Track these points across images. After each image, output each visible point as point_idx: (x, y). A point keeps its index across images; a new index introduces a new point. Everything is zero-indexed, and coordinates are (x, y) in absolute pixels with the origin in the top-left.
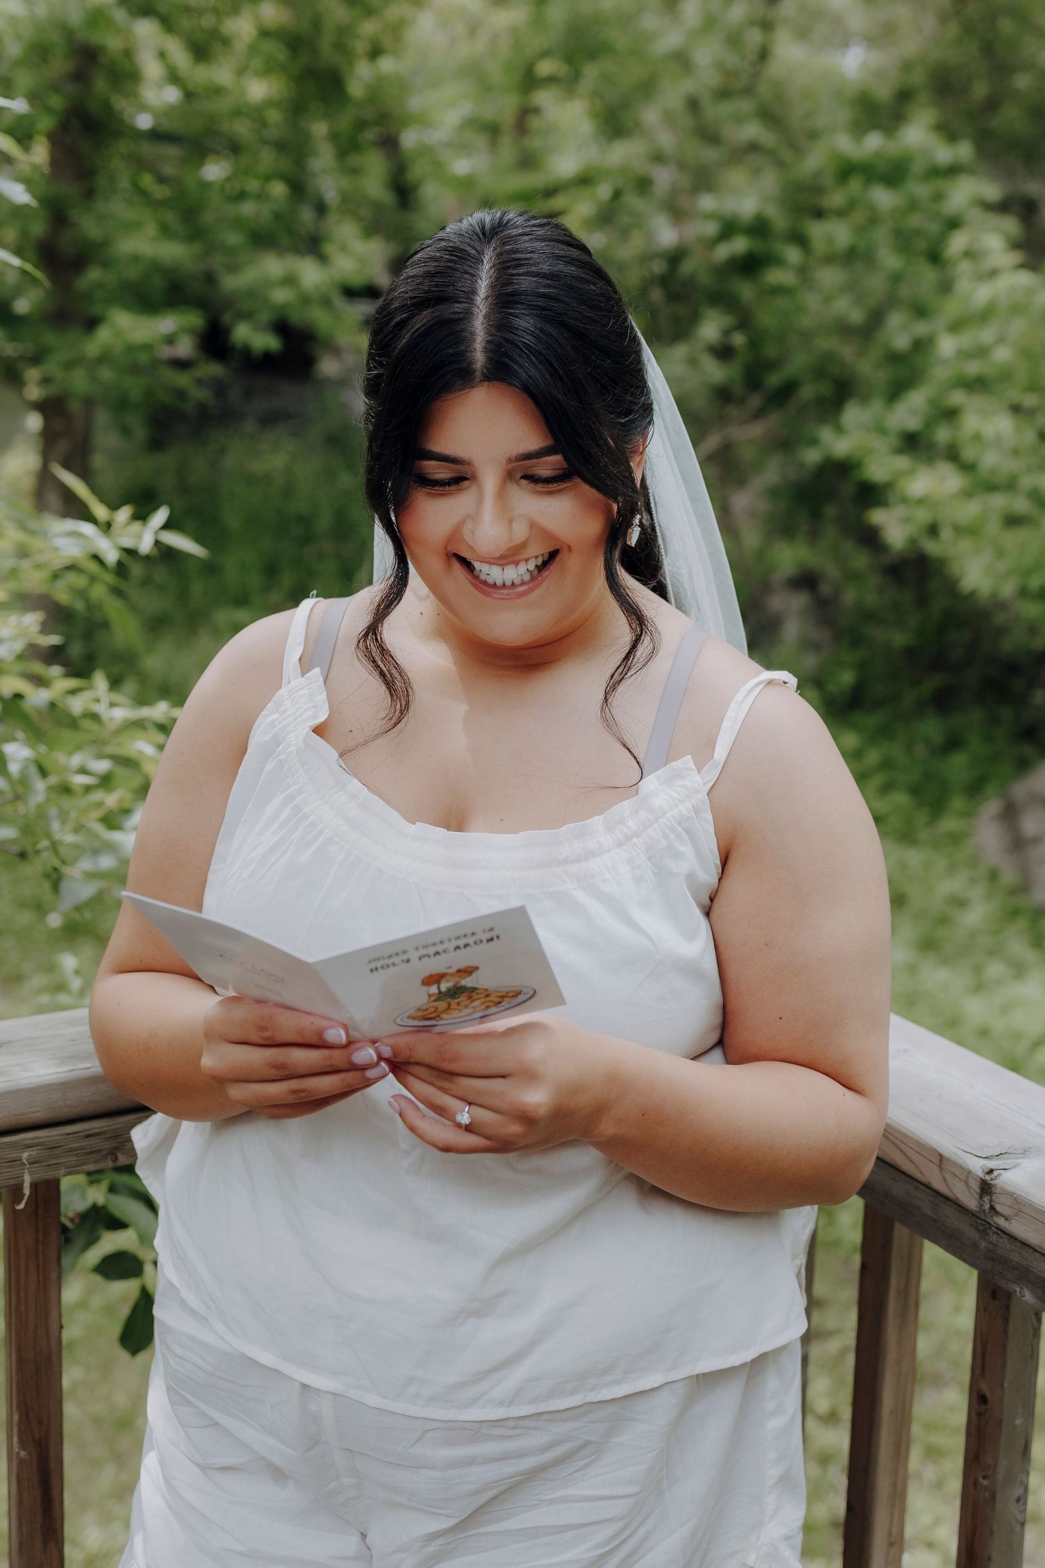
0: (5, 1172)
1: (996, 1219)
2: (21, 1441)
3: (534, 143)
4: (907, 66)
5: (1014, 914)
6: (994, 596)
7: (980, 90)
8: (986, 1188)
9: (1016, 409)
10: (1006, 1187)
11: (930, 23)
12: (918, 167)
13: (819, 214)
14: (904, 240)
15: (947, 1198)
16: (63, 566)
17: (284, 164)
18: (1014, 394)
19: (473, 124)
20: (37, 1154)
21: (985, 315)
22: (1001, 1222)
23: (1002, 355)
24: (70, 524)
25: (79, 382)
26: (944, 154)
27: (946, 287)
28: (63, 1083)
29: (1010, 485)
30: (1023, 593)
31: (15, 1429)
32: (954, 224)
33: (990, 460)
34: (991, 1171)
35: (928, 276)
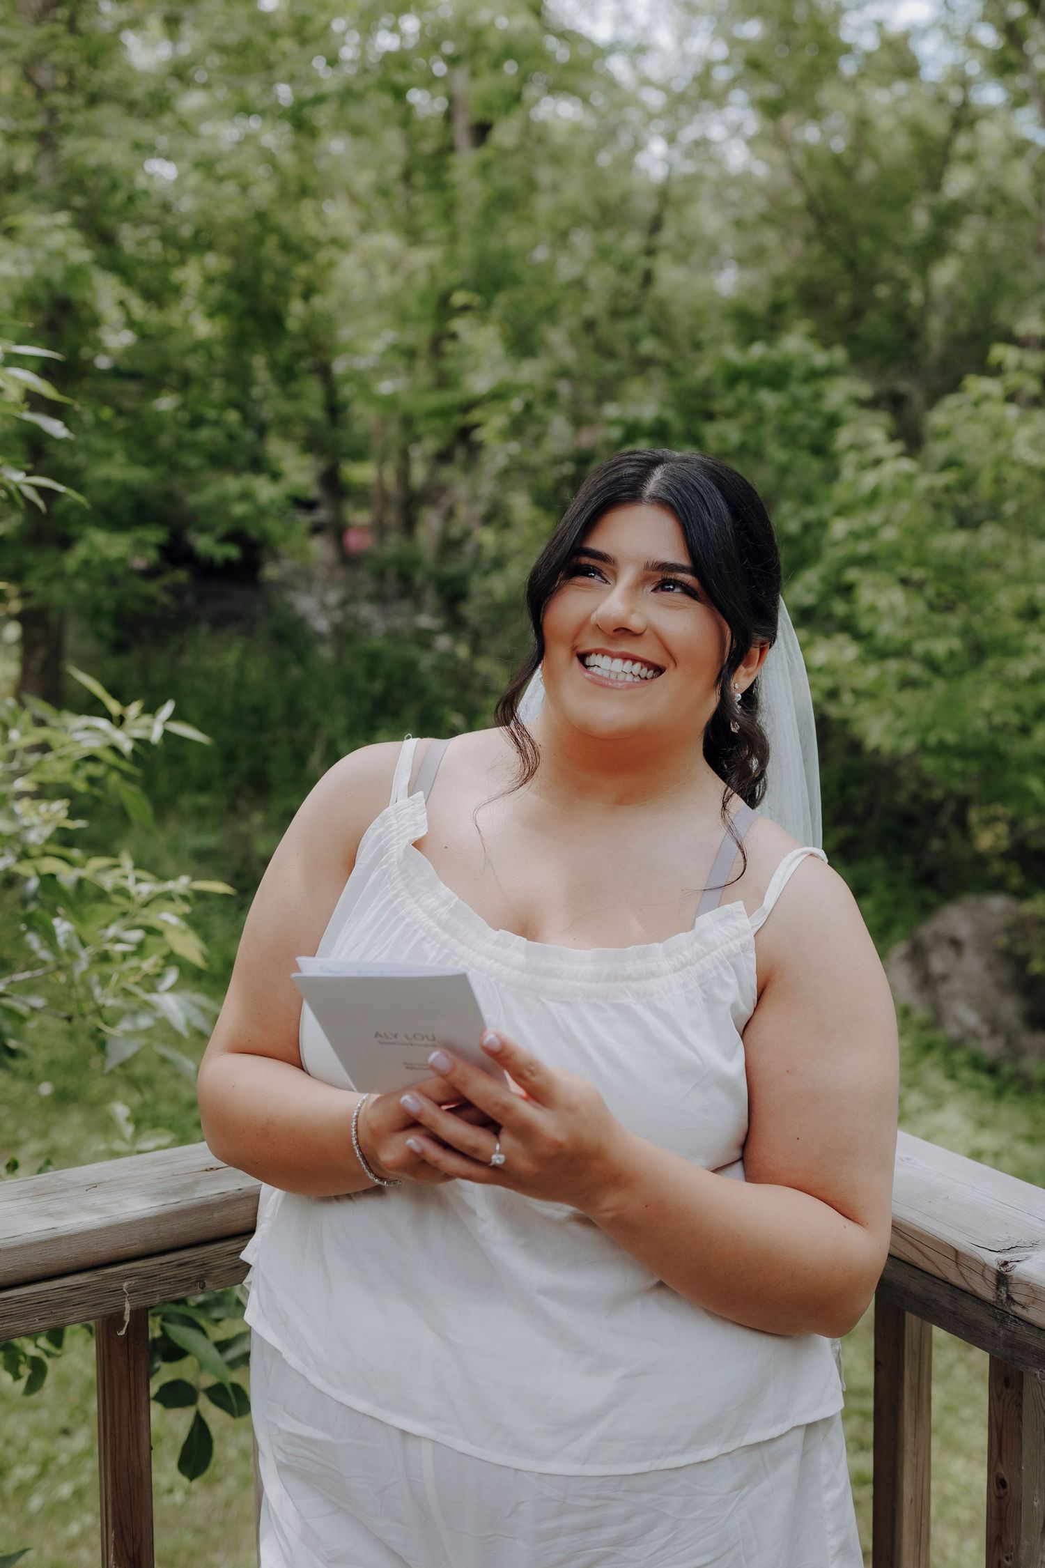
0: (108, 1301)
1: (1013, 1308)
2: (117, 1558)
3: (449, 364)
4: (778, 283)
5: (929, 1047)
6: (894, 751)
7: (844, 300)
8: (1002, 1279)
9: (905, 582)
10: (1021, 1277)
11: (797, 244)
12: (798, 372)
13: (710, 416)
14: (789, 436)
15: (964, 1291)
16: (81, 757)
17: (234, 393)
18: (903, 570)
19: (395, 349)
20: (136, 1283)
21: (873, 498)
22: (1019, 1310)
23: (889, 534)
24: (84, 720)
25: (57, 593)
26: (820, 359)
27: (832, 476)
28: (157, 1217)
29: (903, 652)
30: (923, 748)
31: (111, 1547)
32: (833, 422)
33: (887, 630)
34: (1006, 1263)
35: (815, 466)
